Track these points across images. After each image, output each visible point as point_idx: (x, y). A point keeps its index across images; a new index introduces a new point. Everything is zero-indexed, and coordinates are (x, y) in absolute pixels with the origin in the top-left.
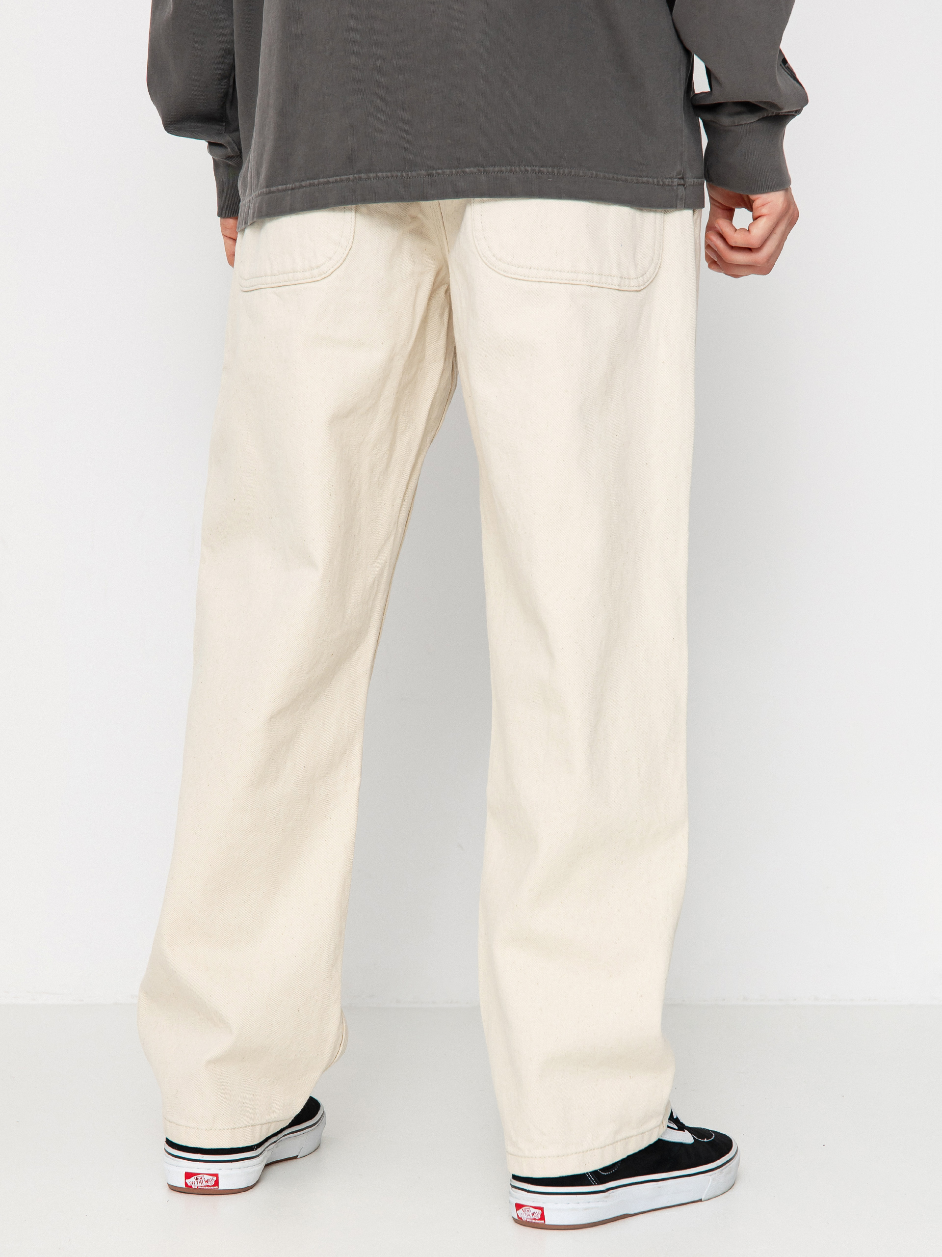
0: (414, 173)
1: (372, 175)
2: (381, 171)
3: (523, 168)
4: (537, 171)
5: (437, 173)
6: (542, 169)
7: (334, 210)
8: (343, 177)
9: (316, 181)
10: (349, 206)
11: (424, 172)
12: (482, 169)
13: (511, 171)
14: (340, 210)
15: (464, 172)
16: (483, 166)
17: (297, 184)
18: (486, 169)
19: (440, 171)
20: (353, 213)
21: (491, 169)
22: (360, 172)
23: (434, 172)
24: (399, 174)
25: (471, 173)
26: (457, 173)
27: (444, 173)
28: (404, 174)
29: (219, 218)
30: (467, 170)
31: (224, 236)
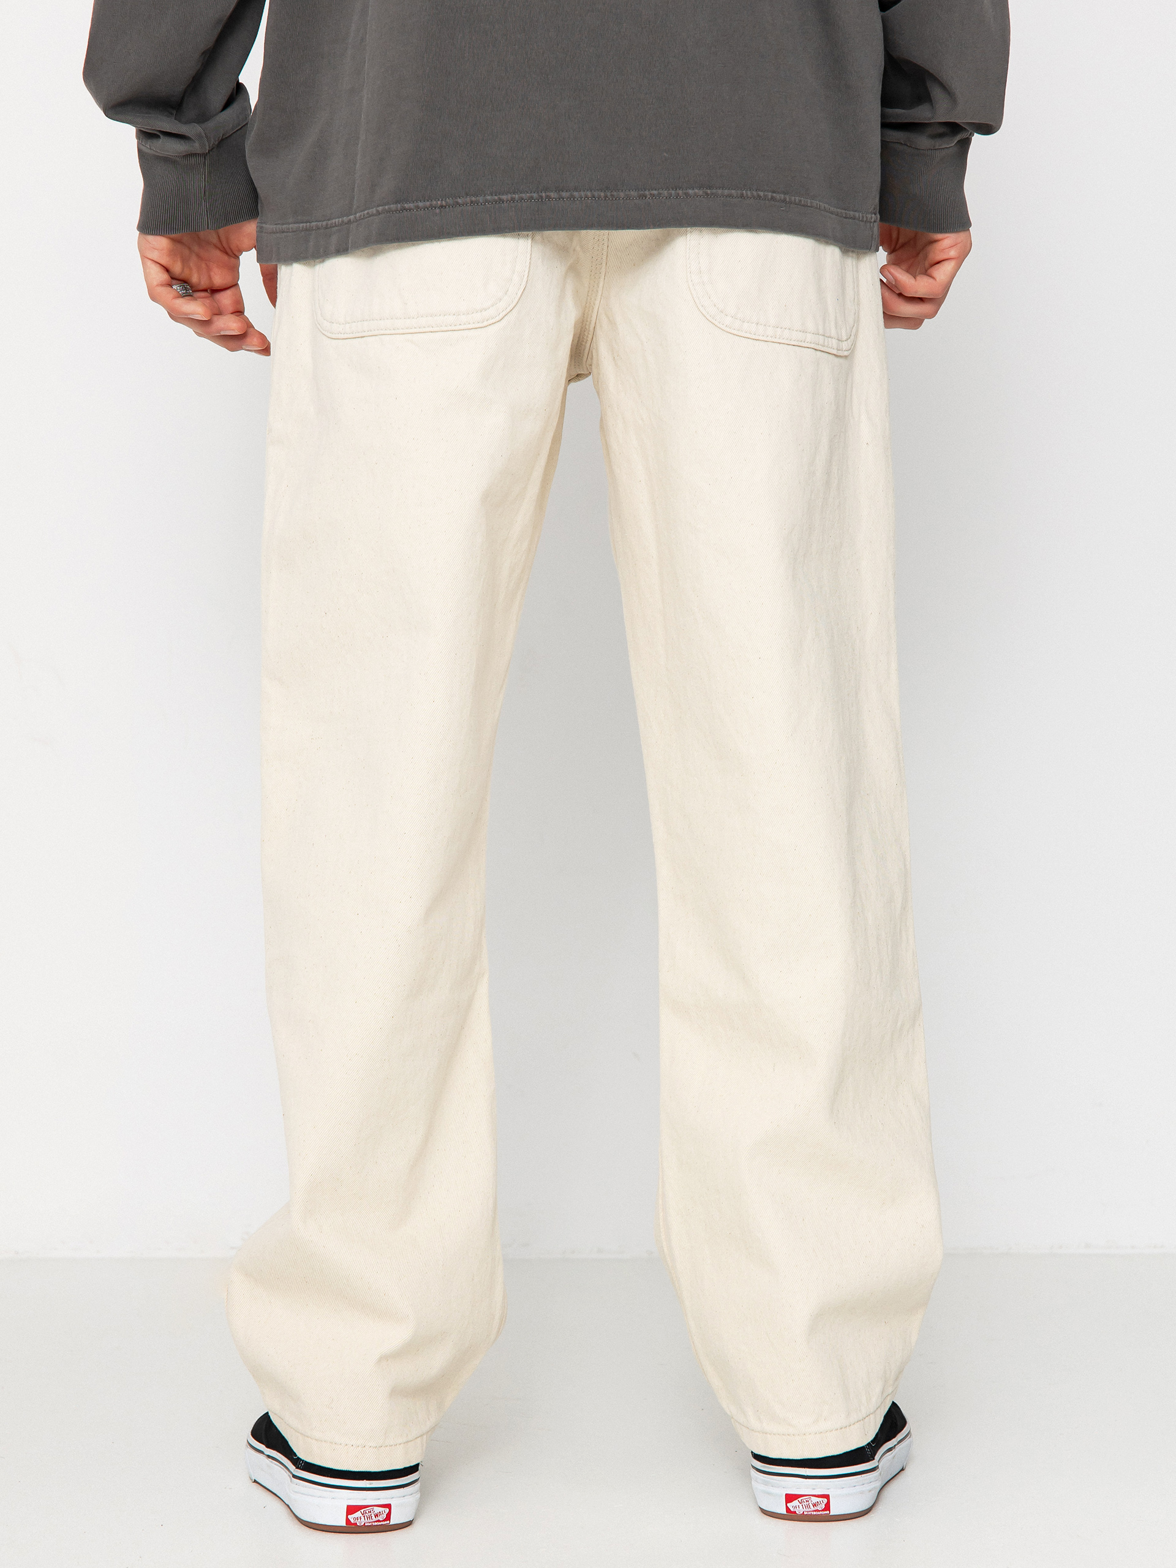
0: (622, 194)
1: (564, 194)
2: (576, 189)
3: (755, 193)
4: (770, 197)
5: (651, 194)
6: (775, 195)
7: (505, 236)
8: (524, 195)
9: (481, 199)
10: (525, 233)
11: (633, 193)
12: (709, 191)
13: (742, 196)
14: (514, 237)
15: (687, 195)
16: (710, 188)
17: (450, 201)
18: (714, 191)
19: (655, 192)
20: (530, 241)
21: (720, 191)
22: (546, 189)
23: (647, 193)
24: (602, 194)
25: (696, 195)
26: (677, 195)
27: (660, 194)
28: (609, 194)
29: (139, 232)
30: (690, 191)
31: (144, 257)
